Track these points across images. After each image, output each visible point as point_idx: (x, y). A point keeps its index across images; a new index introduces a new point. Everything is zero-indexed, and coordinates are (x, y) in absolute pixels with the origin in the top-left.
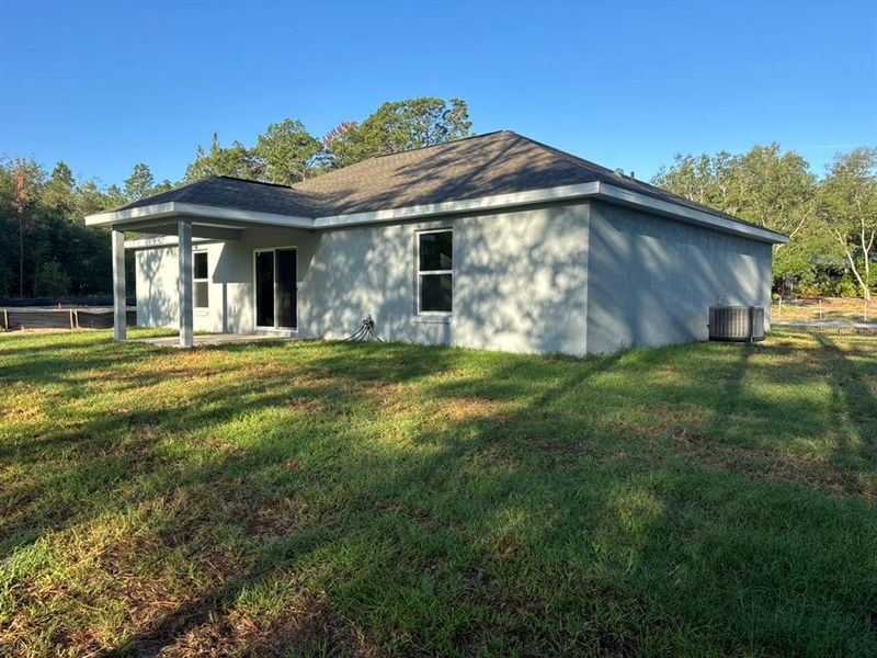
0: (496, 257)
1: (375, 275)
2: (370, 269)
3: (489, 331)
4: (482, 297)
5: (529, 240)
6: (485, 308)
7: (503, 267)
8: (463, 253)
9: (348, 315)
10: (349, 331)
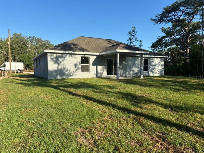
0: (155, 64)
1: (137, 65)
2: (136, 64)
3: (154, 73)
4: (153, 69)
5: (159, 62)
6: (153, 71)
7: (155, 65)
8: (151, 63)
9: (132, 72)
10: (132, 75)
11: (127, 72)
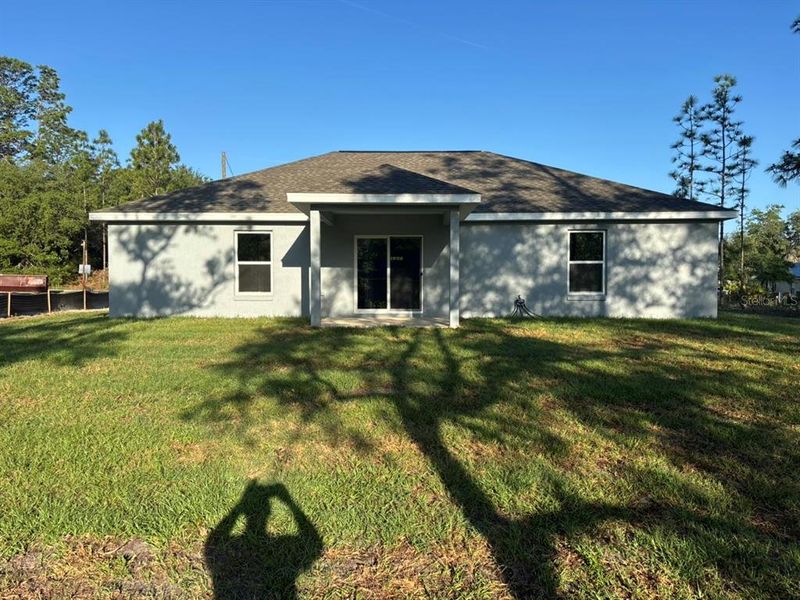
0: (648, 254)
1: (524, 264)
2: (519, 259)
3: (640, 305)
4: (635, 281)
6: (637, 289)
7: (652, 261)
8: (617, 247)
9: (491, 296)
10: (493, 310)
11: (466, 293)
